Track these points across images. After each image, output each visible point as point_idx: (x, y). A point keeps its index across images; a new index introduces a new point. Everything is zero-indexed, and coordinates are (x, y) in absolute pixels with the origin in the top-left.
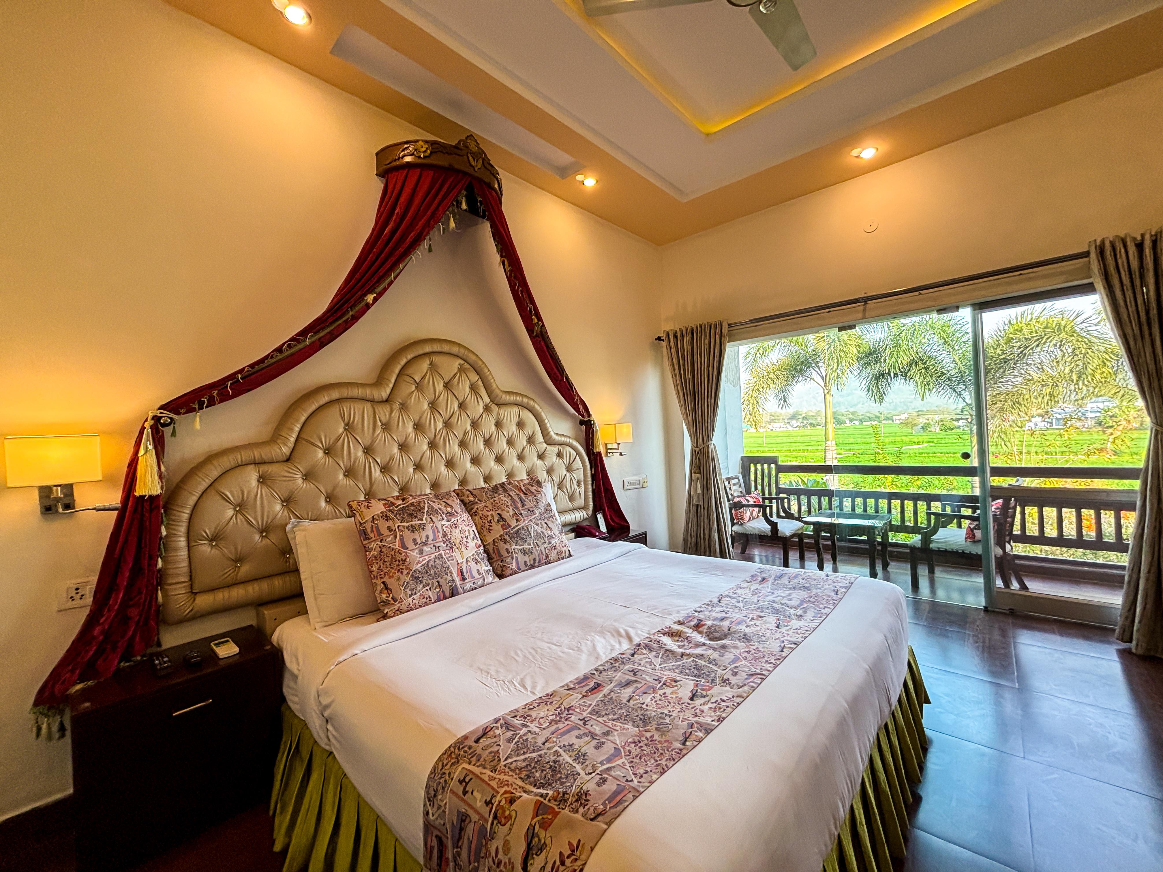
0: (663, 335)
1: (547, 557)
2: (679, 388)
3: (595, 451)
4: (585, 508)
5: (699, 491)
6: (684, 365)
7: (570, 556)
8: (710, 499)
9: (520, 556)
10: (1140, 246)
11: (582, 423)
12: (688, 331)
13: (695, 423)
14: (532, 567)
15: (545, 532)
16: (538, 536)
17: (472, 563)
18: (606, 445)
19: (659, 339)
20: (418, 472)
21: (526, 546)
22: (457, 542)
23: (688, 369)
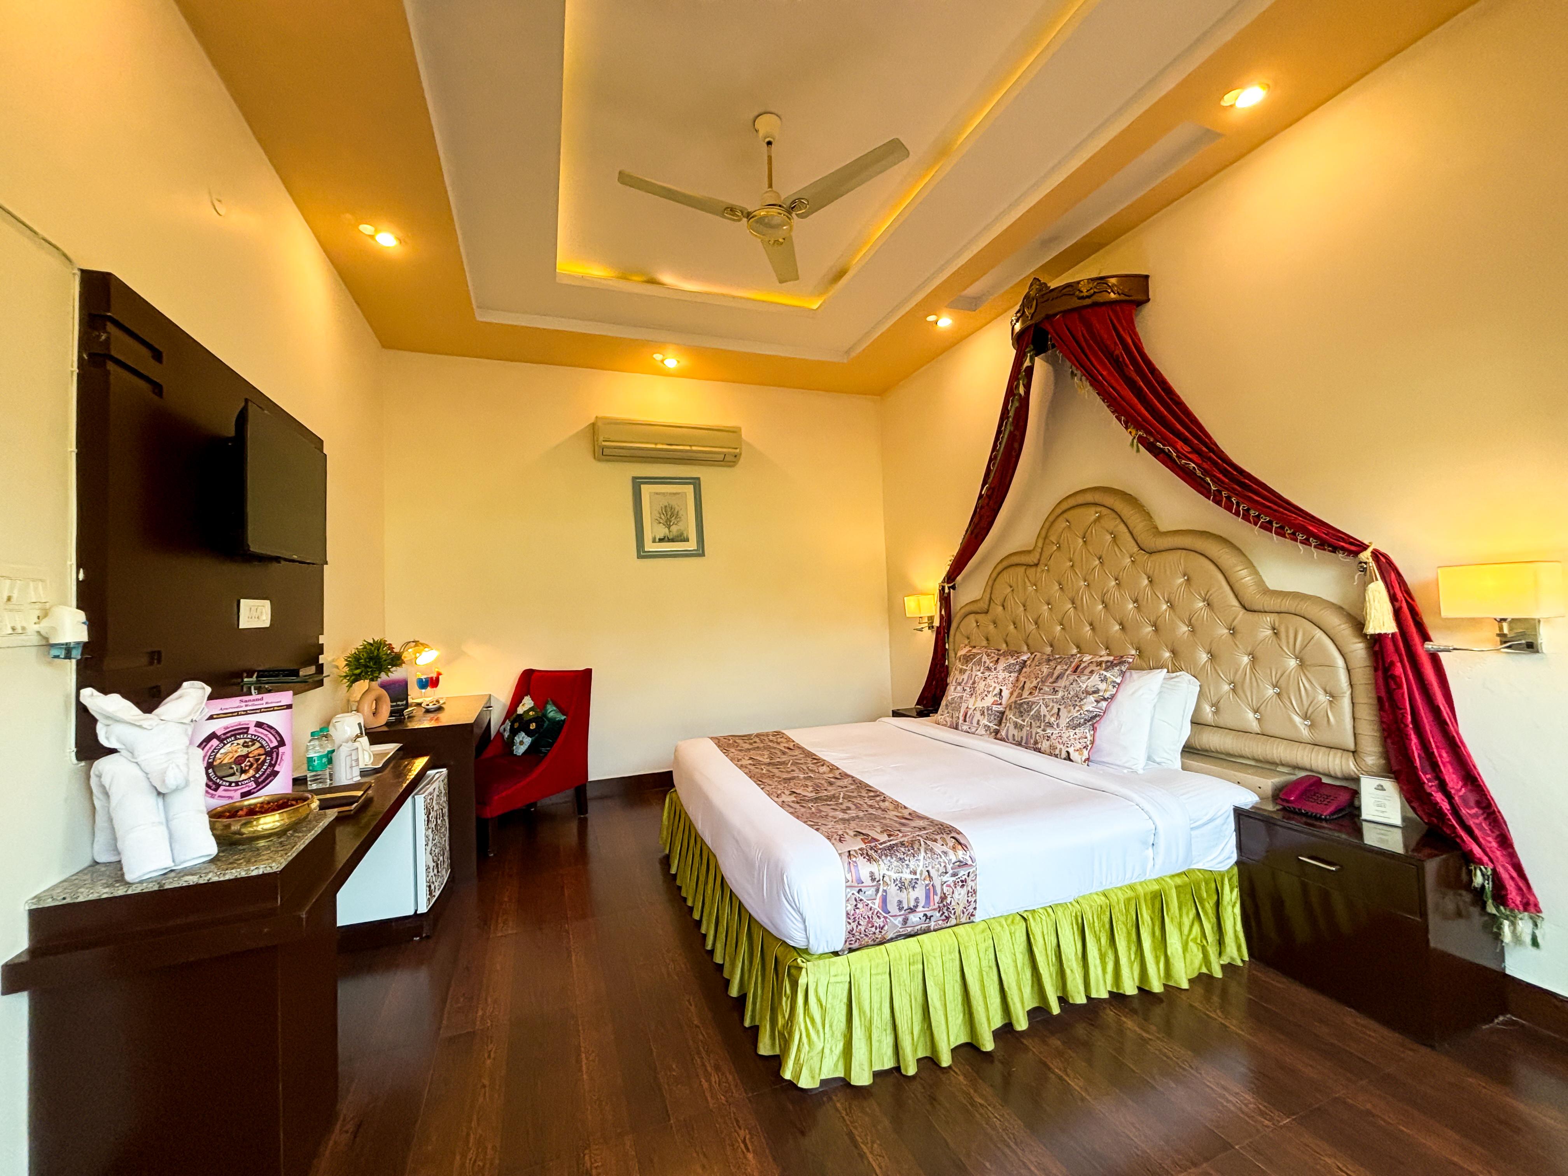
1: (1036, 743)
3: (1371, 631)
4: (1354, 752)
7: (1068, 758)
9: (1012, 727)
14: (1019, 744)
15: (1048, 717)
16: (1038, 717)
17: (978, 713)
20: (1063, 631)
21: (1019, 721)
22: (979, 692)
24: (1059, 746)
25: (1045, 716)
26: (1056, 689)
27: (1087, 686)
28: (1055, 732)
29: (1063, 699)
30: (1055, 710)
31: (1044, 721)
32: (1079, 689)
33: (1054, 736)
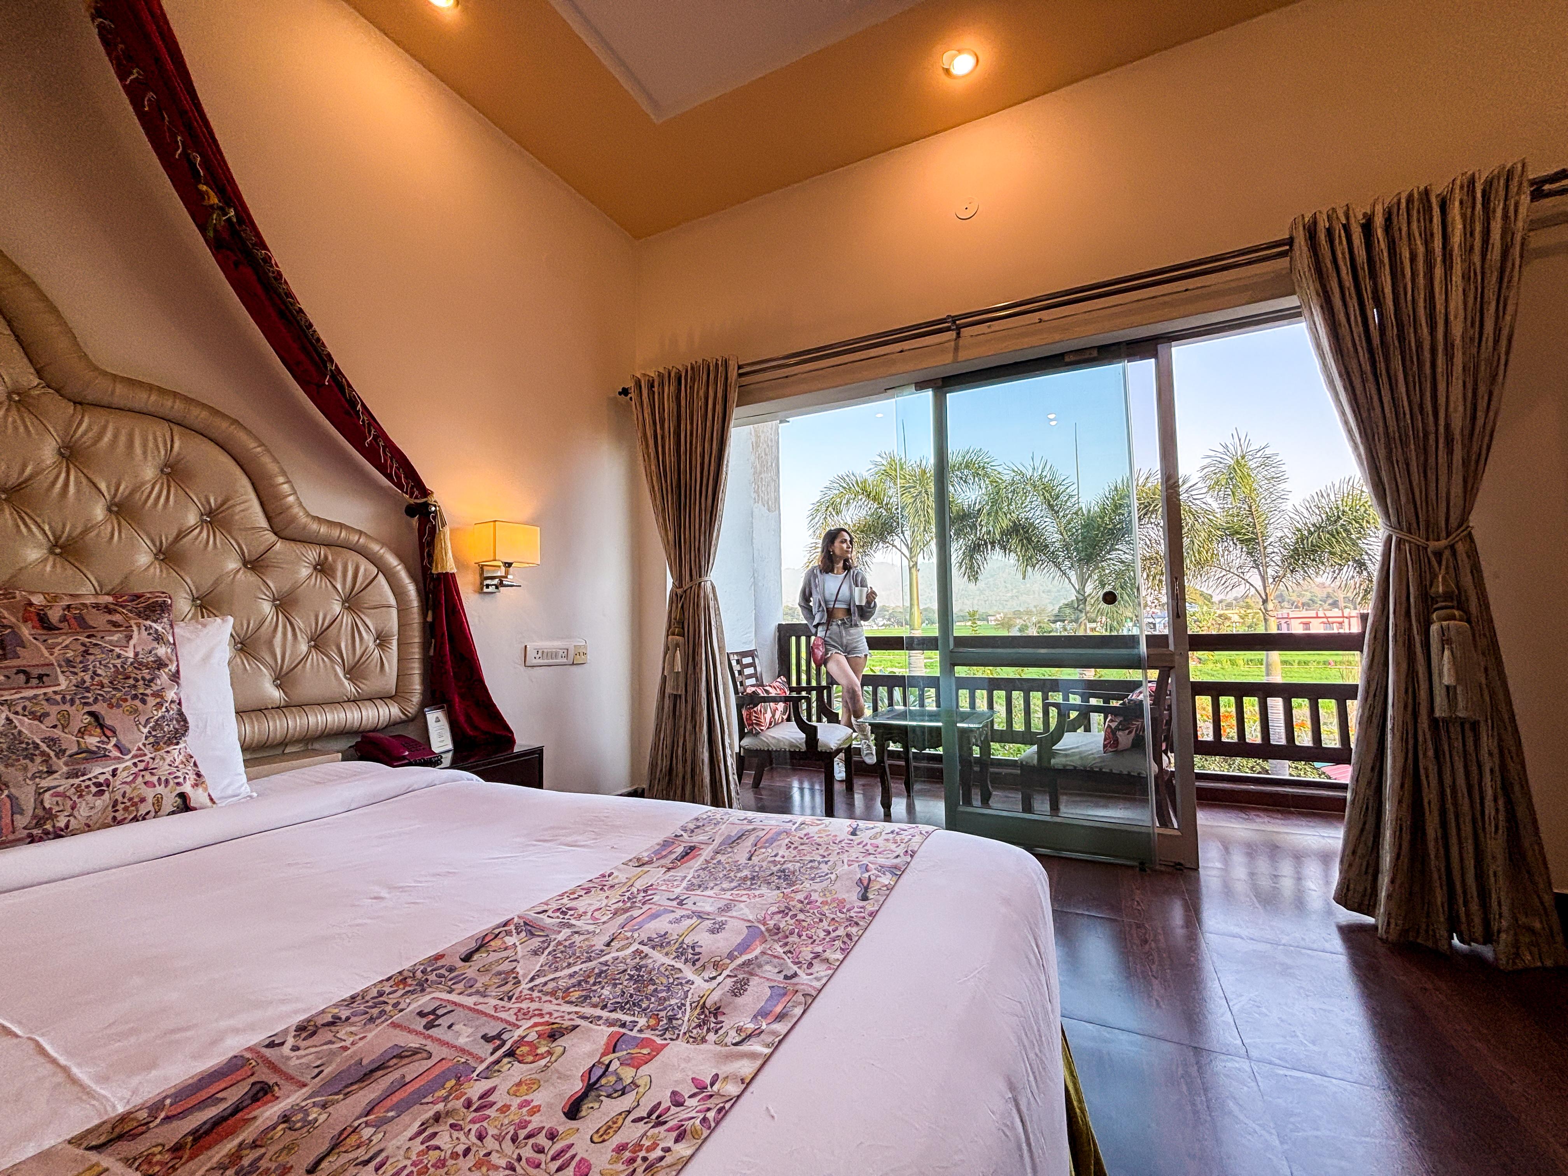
0: (630, 384)
2: (654, 479)
3: (434, 571)
4: (397, 696)
5: (678, 668)
6: (663, 438)
8: (697, 682)
10: (1367, 227)
11: (411, 511)
12: (673, 375)
13: (678, 544)
18: (482, 568)
19: (625, 392)
23: (670, 444)
24: (149, 794)
25: (52, 742)
26: (35, 672)
27: (136, 654)
28: (121, 766)
29: (88, 690)
30: (80, 719)
31: (60, 753)
32: (118, 662)
33: (122, 776)
